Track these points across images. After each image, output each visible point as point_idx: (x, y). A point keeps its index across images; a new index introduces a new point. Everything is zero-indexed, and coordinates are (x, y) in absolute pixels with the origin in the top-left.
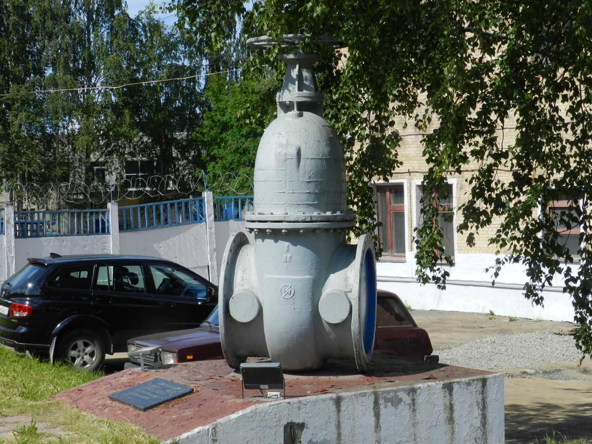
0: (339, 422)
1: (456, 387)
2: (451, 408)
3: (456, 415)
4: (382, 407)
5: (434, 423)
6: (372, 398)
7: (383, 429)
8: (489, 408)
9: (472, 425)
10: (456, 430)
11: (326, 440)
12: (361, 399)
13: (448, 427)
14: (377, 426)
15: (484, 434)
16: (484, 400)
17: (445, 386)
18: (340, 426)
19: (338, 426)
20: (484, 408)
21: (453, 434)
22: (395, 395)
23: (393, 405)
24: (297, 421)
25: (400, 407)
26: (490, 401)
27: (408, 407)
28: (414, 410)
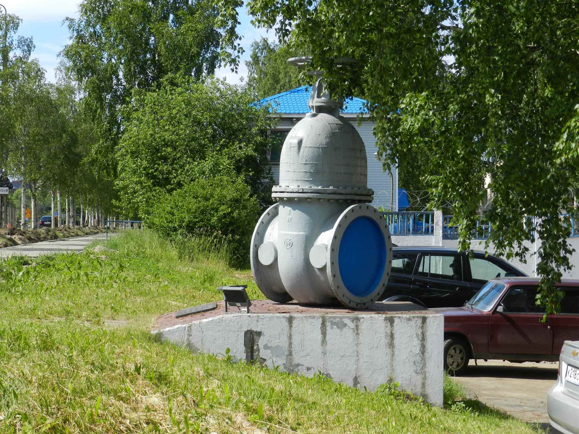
0: (290, 334)
1: (396, 321)
2: (392, 336)
3: (396, 342)
4: (328, 328)
5: (376, 345)
6: (320, 320)
7: (328, 345)
8: (428, 340)
9: (411, 351)
10: (396, 353)
11: (279, 346)
12: (310, 320)
13: (388, 351)
14: (324, 341)
15: (423, 359)
16: (423, 334)
17: (386, 319)
18: (291, 338)
19: (290, 337)
20: (423, 339)
21: (393, 356)
22: (341, 320)
23: (338, 327)
24: (255, 329)
25: (345, 330)
26: (429, 335)
27: (352, 331)
28: (358, 334)
